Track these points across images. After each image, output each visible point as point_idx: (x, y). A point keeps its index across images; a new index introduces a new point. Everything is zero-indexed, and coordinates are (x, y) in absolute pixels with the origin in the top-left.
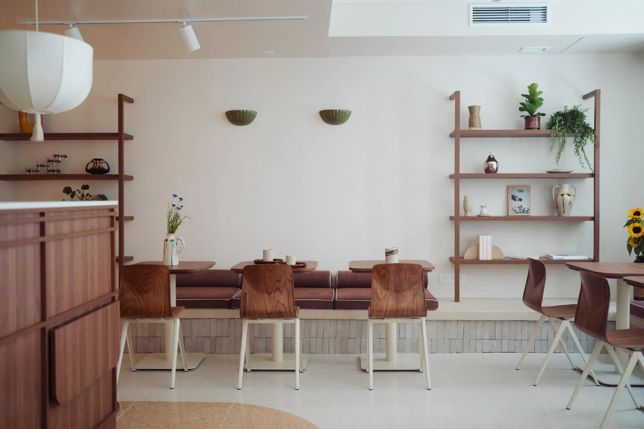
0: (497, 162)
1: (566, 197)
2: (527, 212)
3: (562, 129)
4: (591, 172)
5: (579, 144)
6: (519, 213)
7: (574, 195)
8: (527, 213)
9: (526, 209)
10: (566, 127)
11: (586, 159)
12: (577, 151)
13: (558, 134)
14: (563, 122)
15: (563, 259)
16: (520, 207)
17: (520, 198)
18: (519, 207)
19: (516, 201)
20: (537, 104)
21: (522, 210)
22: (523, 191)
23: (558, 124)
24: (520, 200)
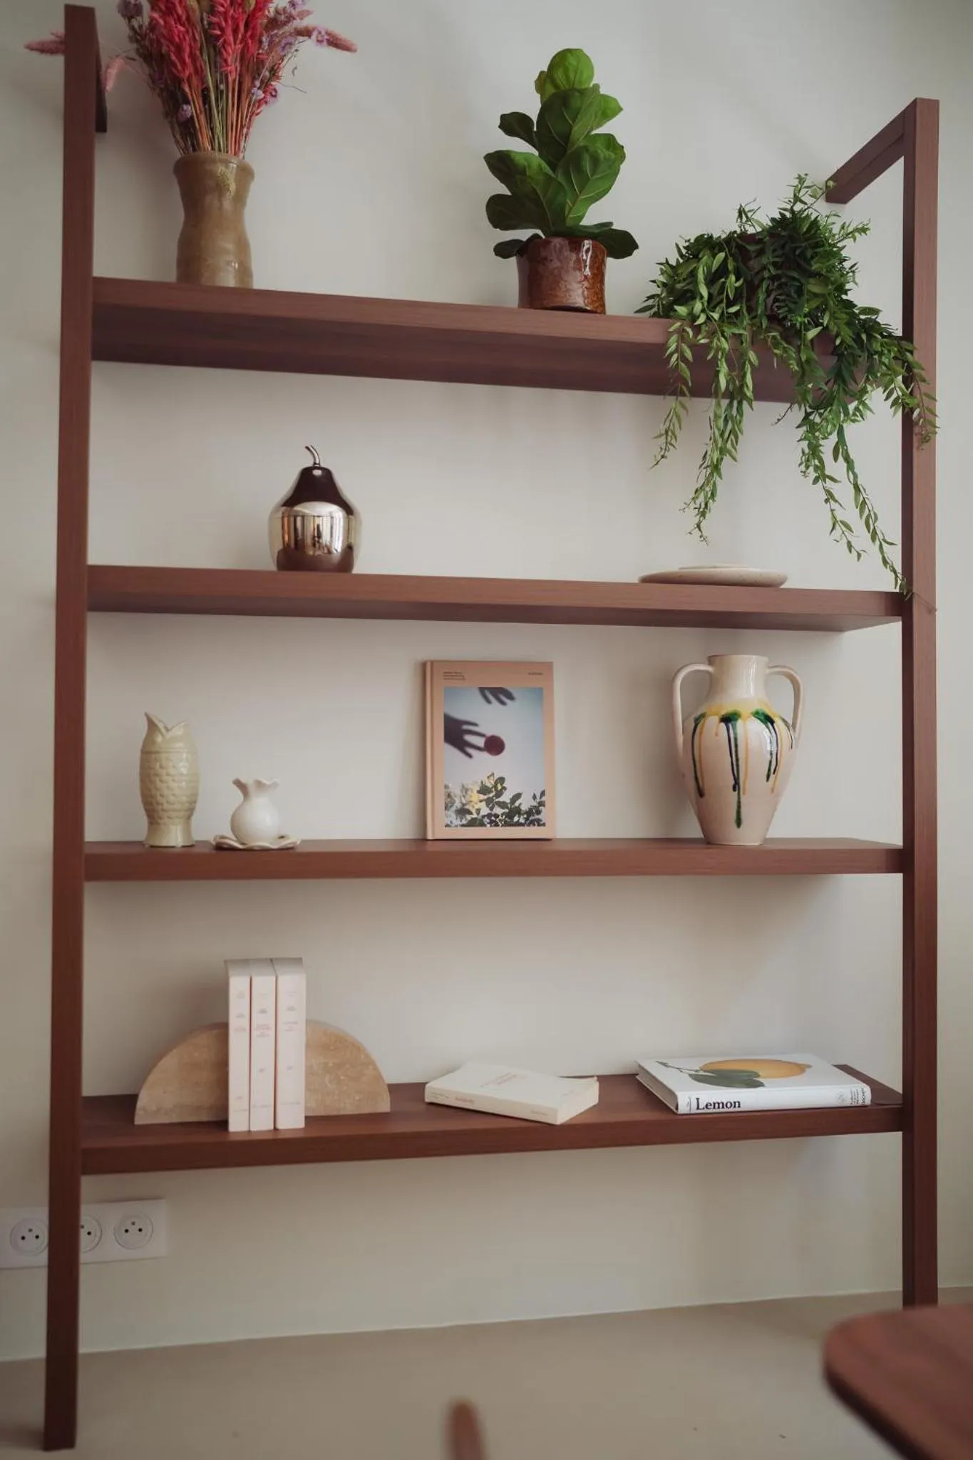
0: (348, 509)
1: (751, 731)
2: (533, 816)
3: (728, 319)
4: (888, 583)
5: (821, 415)
6: (486, 820)
7: (790, 722)
8: (532, 823)
9: (525, 803)
10: (750, 310)
11: (864, 502)
12: (814, 450)
13: (707, 347)
14: (732, 282)
15: (734, 1104)
16: (492, 791)
17: (489, 734)
18: (484, 790)
19: (470, 756)
20: (587, 166)
21: (502, 805)
22: (510, 697)
23: (704, 291)
24: (495, 746)
